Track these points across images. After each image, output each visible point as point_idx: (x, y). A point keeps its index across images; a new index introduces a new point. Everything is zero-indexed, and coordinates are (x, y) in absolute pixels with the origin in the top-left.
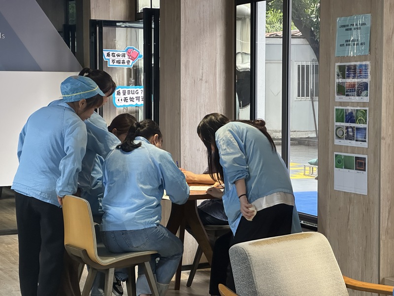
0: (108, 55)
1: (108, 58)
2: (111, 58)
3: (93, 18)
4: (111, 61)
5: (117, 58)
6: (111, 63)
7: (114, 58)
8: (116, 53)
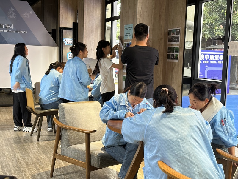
0: (66, 40)
1: (65, 41)
2: (67, 41)
3: (61, 26)
4: (67, 43)
5: (69, 42)
6: (67, 44)
7: (68, 42)
8: (69, 40)
